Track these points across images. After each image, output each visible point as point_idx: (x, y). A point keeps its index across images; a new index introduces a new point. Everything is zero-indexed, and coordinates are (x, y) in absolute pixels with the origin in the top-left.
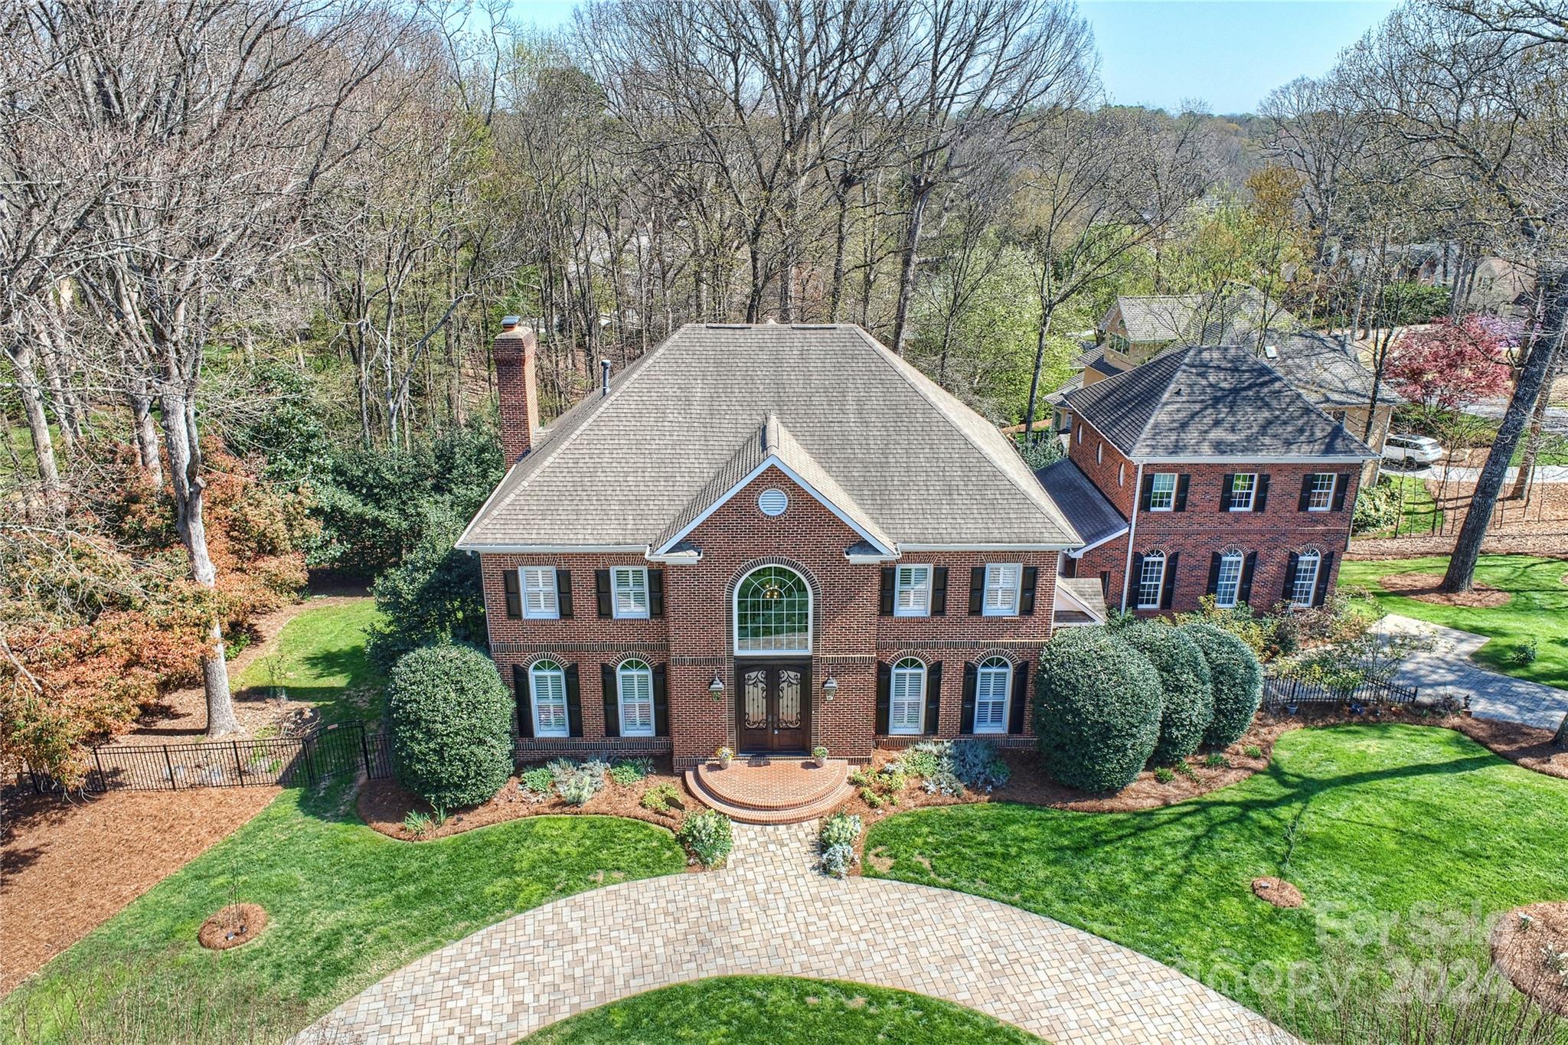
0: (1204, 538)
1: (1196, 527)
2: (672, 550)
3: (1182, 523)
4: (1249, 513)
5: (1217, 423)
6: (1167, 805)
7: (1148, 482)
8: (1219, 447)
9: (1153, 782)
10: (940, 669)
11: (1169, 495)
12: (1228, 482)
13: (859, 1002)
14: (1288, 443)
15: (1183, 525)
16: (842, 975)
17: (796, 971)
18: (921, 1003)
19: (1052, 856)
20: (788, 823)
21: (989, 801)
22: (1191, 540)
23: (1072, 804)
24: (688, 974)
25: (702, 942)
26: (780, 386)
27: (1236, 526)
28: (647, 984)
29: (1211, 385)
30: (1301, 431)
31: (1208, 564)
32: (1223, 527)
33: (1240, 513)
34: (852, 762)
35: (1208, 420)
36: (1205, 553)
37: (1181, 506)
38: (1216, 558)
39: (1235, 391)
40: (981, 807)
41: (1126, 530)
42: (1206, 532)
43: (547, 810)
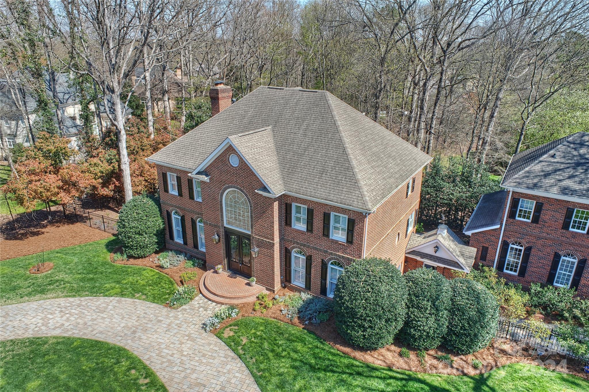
0: (550, 243)
1: (545, 235)
2: (197, 174)
3: (536, 230)
4: (583, 234)
5: (571, 177)
6: (390, 369)
7: (515, 203)
8: (565, 190)
9: (396, 355)
10: (311, 259)
11: (530, 213)
12: (569, 213)
15: (536, 232)
19: (297, 364)
20: (217, 303)
21: (303, 328)
22: (541, 242)
23: (338, 346)
27: (573, 241)
29: (579, 155)
31: (552, 257)
32: (564, 239)
33: (576, 233)
34: (267, 289)
35: (566, 175)
36: (550, 252)
37: (536, 220)
38: (557, 257)
40: (298, 329)
41: (498, 226)
42: (551, 239)
43: (154, 267)
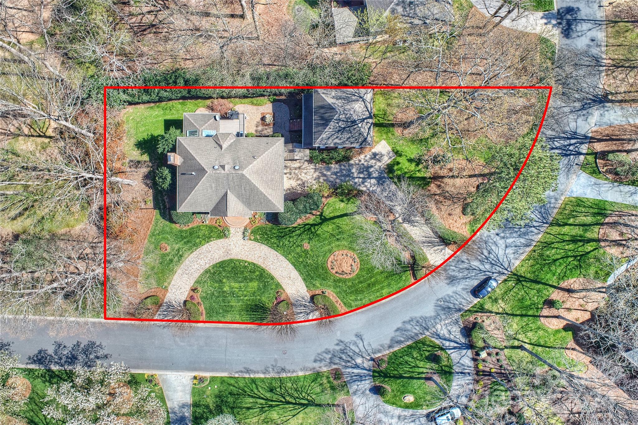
5: (337, 137)
13: (246, 264)
14: (352, 143)
16: (245, 259)
17: (239, 258)
18: (254, 264)
20: (239, 228)
24: (226, 258)
25: (228, 253)
26: (229, 185)
28: (221, 260)
29: (339, 126)
30: (356, 140)
39: (344, 128)
